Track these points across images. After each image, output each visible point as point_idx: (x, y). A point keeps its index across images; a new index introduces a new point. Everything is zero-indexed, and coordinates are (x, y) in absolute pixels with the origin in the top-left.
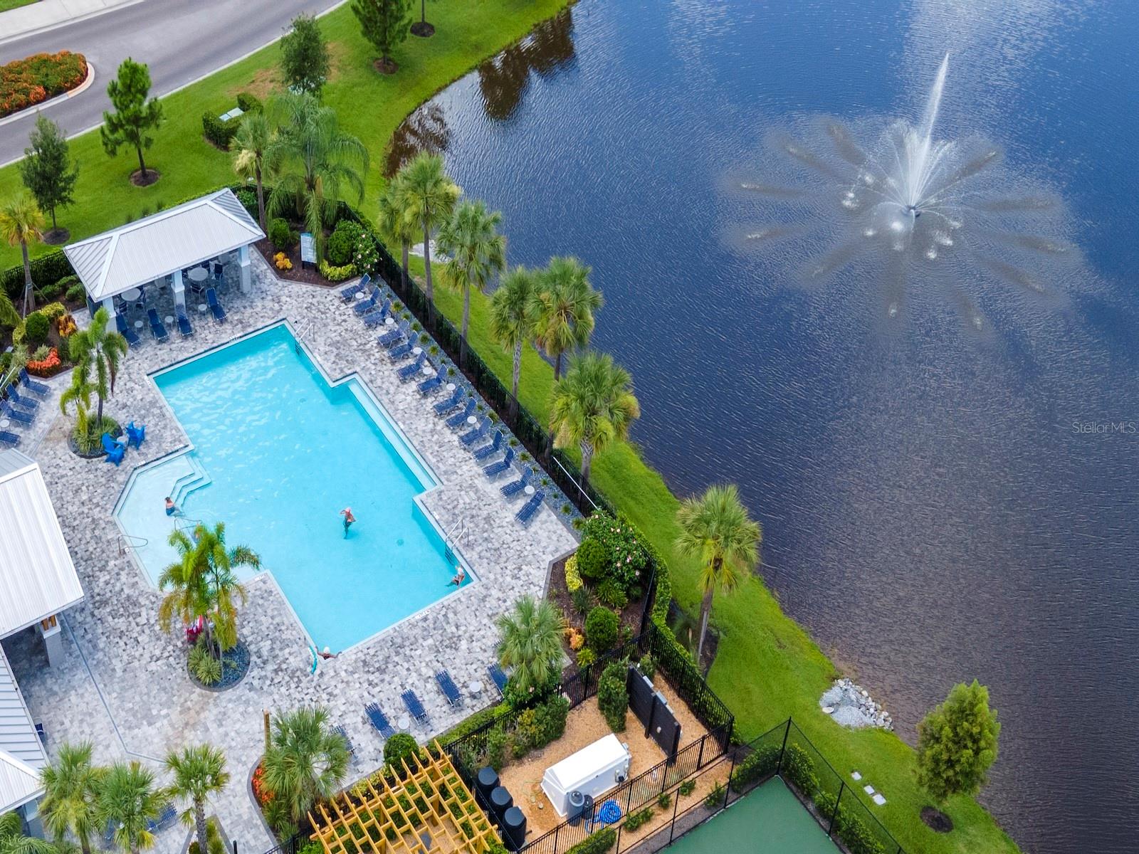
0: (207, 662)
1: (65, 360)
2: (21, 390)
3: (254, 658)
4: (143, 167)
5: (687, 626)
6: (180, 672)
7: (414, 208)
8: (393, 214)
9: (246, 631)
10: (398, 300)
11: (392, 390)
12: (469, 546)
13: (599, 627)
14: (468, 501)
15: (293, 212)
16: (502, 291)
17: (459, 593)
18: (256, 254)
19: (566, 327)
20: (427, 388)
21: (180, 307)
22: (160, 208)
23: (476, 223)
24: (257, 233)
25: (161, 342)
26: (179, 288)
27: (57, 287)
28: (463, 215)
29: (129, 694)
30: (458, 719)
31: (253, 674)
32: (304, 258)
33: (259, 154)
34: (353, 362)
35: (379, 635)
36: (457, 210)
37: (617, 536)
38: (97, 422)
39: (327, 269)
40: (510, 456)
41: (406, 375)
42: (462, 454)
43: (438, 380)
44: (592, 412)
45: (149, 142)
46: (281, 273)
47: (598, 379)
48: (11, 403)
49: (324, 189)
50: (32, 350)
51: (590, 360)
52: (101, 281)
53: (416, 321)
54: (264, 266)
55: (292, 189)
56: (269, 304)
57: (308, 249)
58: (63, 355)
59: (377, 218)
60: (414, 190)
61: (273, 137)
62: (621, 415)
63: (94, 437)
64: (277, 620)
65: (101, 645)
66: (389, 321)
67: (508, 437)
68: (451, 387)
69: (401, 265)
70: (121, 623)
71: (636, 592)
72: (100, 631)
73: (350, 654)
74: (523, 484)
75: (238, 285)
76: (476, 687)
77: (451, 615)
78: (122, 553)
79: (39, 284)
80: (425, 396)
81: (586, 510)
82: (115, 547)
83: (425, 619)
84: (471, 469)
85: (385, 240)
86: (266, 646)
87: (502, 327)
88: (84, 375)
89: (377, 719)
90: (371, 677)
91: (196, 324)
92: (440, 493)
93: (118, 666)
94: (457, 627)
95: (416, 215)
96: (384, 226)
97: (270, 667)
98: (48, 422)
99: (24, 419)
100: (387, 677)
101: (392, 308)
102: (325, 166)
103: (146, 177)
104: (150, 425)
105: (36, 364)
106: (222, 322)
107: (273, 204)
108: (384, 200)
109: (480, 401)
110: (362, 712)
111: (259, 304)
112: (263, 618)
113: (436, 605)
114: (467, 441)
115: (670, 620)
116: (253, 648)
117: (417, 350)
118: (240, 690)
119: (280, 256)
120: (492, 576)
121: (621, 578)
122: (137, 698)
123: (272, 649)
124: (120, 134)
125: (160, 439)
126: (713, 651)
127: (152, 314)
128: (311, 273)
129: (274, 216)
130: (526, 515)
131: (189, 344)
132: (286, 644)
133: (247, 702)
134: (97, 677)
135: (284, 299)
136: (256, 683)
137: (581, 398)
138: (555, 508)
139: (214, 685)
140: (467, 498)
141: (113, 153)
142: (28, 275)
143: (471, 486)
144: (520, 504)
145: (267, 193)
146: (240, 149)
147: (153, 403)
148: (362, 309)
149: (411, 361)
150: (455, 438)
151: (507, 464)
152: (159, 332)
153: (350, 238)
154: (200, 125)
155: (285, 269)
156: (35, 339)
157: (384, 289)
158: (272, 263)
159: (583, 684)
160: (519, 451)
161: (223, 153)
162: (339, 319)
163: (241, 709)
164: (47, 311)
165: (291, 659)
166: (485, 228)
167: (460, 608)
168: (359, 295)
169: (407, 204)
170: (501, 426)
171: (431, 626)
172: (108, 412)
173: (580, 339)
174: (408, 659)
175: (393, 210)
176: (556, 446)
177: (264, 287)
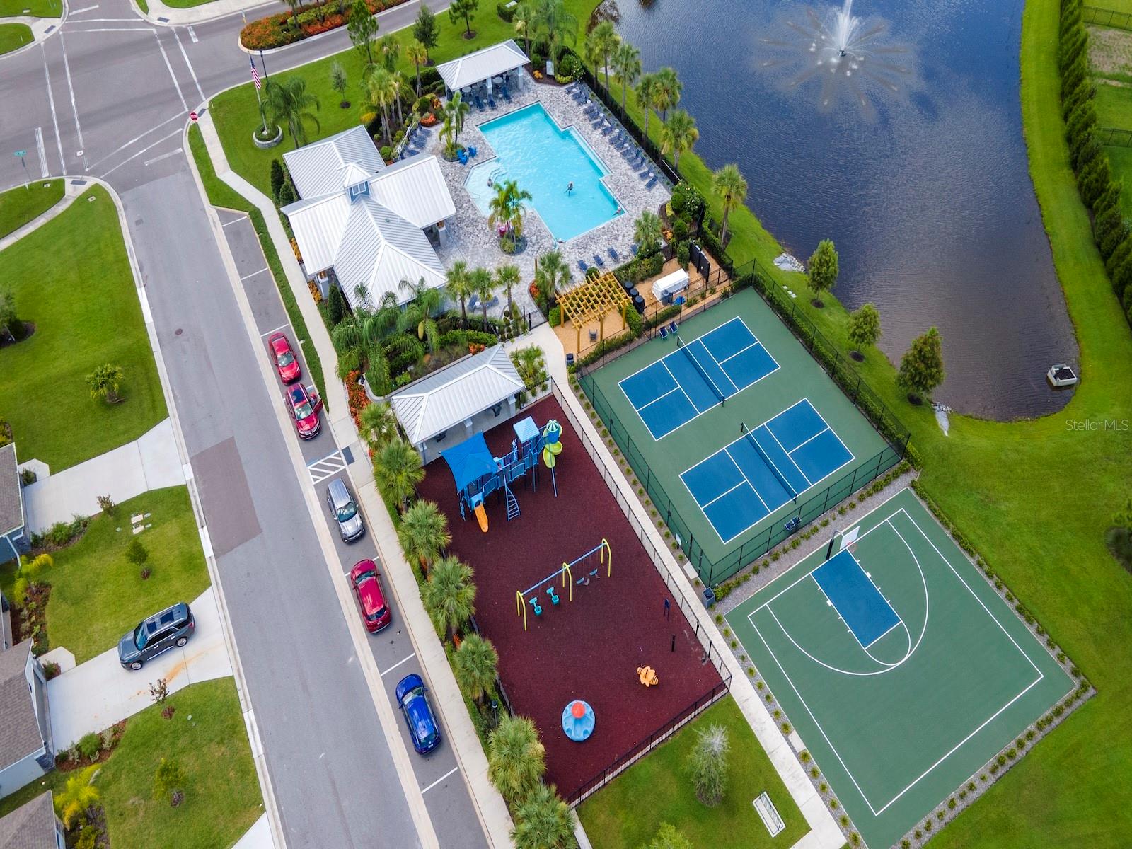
0: (509, 244)
1: (439, 118)
2: (418, 132)
3: (529, 243)
4: (469, 30)
5: (718, 230)
6: (497, 249)
7: (600, 47)
8: (591, 50)
9: (525, 233)
10: (593, 92)
11: (590, 133)
12: (624, 198)
13: (679, 228)
14: (624, 180)
15: (543, 51)
16: (640, 84)
17: (618, 217)
18: (525, 72)
19: (667, 99)
20: (605, 133)
21: (490, 95)
22: (478, 49)
23: (628, 53)
24: (526, 60)
25: (481, 111)
26: (490, 86)
27: (431, 86)
28: (623, 49)
29: (476, 257)
30: (617, 266)
31: (529, 249)
32: (548, 73)
33: (527, 23)
34: (572, 120)
35: (584, 234)
36: (620, 47)
37: (688, 191)
38: (455, 146)
39: (559, 78)
40: (643, 160)
41: (596, 126)
42: (621, 160)
43: (611, 128)
44: (679, 136)
45: (472, 17)
46: (537, 80)
47: (680, 121)
48: (414, 137)
49: (557, 38)
50: (422, 115)
51: (677, 113)
52: (454, 81)
53: (601, 102)
54: (529, 77)
55: (542, 40)
56: (531, 94)
57: (550, 68)
58: (436, 117)
59: (582, 53)
60: (600, 38)
61: (533, 14)
62: (691, 138)
63: (453, 152)
64: (539, 228)
65: (462, 238)
66: (589, 102)
67: (643, 153)
68: (617, 131)
69: (594, 76)
70: (470, 229)
71: (696, 216)
72: (461, 232)
73: (571, 242)
74: (649, 172)
75: (517, 86)
76: (625, 253)
77: (615, 227)
78: (469, 201)
79: (424, 84)
80: (605, 135)
81: (675, 182)
82: (466, 199)
83: (604, 228)
84: (625, 166)
85: (587, 64)
86: (534, 238)
87: (640, 99)
88: (450, 121)
89: (582, 265)
90: (580, 251)
91: (498, 103)
92: (611, 177)
93: (470, 246)
94: (618, 231)
95: (601, 50)
96: (586, 57)
97: (536, 247)
98: (432, 146)
99: (421, 145)
100: (587, 251)
101: (590, 96)
102: (558, 28)
103: (470, 35)
104: (479, 147)
105: (425, 121)
106: (510, 102)
107: (533, 47)
108: (586, 44)
109: (630, 137)
110: (576, 264)
111: (527, 94)
112: (533, 228)
113: (609, 222)
114: (624, 155)
115: (710, 227)
116: (528, 239)
117: (602, 115)
118: (523, 255)
119: (536, 72)
120: (634, 211)
121: (690, 210)
122: (479, 258)
123: (537, 240)
124: (458, 14)
125: (483, 153)
126: (729, 240)
127: (477, 98)
128: (551, 80)
129: (534, 52)
130: (650, 186)
131: (495, 112)
132: (543, 238)
133: (527, 260)
134: (461, 251)
135: (539, 92)
136: (530, 252)
137: (673, 130)
138: (663, 183)
139: (512, 253)
140: (623, 179)
141: (454, 23)
142: (419, 80)
143: (625, 174)
144: (647, 181)
145: (530, 42)
146: (518, 20)
147: (479, 138)
148: (576, 97)
149: (599, 120)
150: (619, 153)
151: (642, 163)
152: (480, 106)
153: (570, 63)
154: (495, 9)
155: (539, 78)
156: (423, 110)
157: (586, 87)
158: (533, 76)
159: (671, 252)
160: (648, 159)
161: (508, 23)
162: (565, 101)
163: (524, 262)
164: (428, 96)
165: (545, 243)
166: (632, 55)
167: (619, 223)
168: (574, 90)
169: (597, 45)
170: (640, 148)
171: (604, 231)
172: (459, 141)
173: (673, 104)
174: (596, 243)
175: (590, 49)
176: (662, 153)
177: (529, 87)
